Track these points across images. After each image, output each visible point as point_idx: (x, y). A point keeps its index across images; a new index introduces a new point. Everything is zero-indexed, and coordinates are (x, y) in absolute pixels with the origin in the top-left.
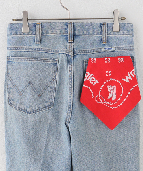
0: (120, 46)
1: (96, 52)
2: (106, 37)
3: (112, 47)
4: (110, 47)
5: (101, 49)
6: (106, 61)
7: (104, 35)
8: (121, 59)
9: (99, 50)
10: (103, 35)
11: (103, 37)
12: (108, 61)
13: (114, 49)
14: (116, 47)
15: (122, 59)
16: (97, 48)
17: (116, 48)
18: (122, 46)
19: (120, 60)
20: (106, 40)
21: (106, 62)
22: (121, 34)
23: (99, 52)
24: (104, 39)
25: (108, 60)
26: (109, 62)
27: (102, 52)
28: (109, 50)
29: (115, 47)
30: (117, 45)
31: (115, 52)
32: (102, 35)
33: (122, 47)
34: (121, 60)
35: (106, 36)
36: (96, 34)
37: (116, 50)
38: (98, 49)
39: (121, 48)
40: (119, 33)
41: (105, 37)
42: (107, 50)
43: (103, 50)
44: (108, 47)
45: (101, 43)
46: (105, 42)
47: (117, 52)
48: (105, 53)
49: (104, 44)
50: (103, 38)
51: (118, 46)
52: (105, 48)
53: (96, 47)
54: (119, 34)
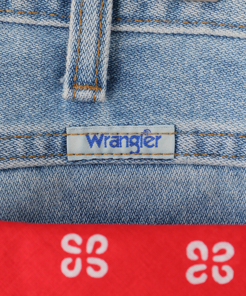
0: (214, 126)
1: (12, 164)
2: (107, 38)
3: (154, 129)
4: (130, 130)
5: (58, 142)
6: (74, 257)
7: (91, 20)
8: (211, 254)
9: (39, 144)
10: (79, 21)
11: (79, 41)
12: (85, 265)
13: (167, 145)
14: (184, 126)
15: (222, 252)
16: (20, 127)
17: (187, 143)
18: (232, 129)
19: (199, 261)
20: (98, 63)
21: (71, 267)
22: (235, 19)
23: (41, 162)
24: (88, 59)
25: (93, 254)
26: (97, 268)
27: (59, 161)
28: (124, 148)
29: (177, 133)
30: (191, 114)
31: (179, 170)
32: (71, 24)
33: (237, 135)
34: (210, 263)
35: (108, 28)
36: (23, 13)
37: (180, 159)
38: (31, 136)
39: (229, 143)
40: (216, 16)
41: (93, 38)
42: (105, 150)
43: (77, 145)
44: (116, 129)
45: (61, 85)
46: (96, 85)
47: (193, 173)
48: (93, 173)
49: (85, 94)
50: (77, 51)
51: (202, 125)
52: (91, 130)
53: (19, 117)
54: (214, 24)
